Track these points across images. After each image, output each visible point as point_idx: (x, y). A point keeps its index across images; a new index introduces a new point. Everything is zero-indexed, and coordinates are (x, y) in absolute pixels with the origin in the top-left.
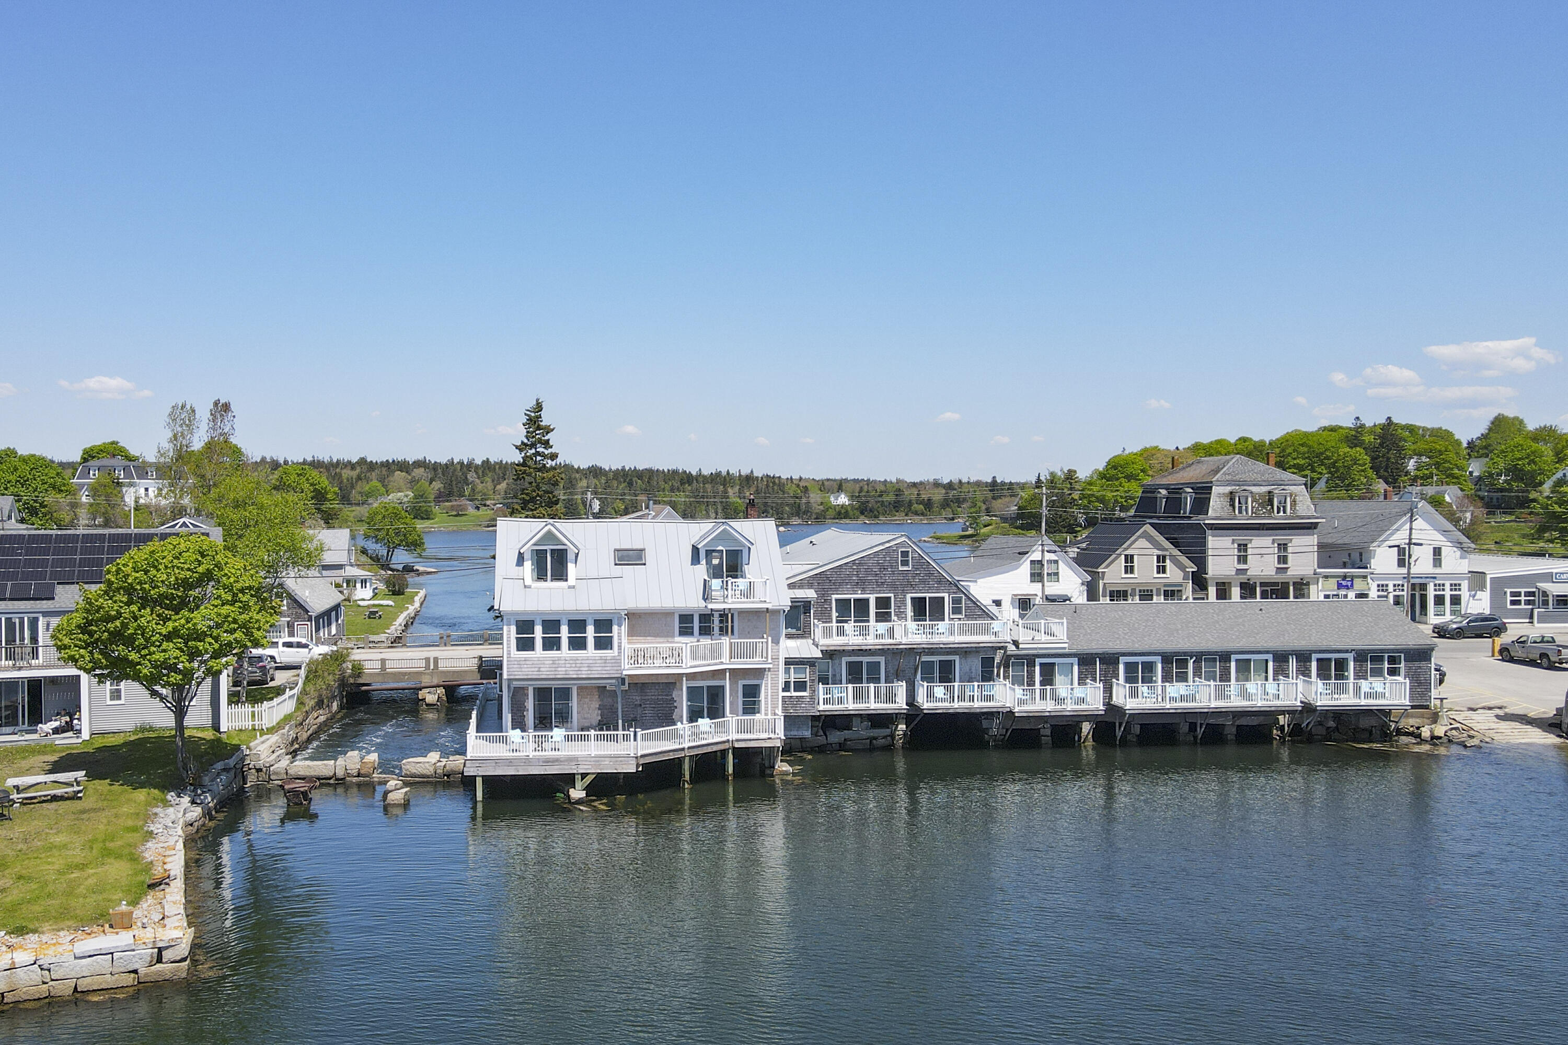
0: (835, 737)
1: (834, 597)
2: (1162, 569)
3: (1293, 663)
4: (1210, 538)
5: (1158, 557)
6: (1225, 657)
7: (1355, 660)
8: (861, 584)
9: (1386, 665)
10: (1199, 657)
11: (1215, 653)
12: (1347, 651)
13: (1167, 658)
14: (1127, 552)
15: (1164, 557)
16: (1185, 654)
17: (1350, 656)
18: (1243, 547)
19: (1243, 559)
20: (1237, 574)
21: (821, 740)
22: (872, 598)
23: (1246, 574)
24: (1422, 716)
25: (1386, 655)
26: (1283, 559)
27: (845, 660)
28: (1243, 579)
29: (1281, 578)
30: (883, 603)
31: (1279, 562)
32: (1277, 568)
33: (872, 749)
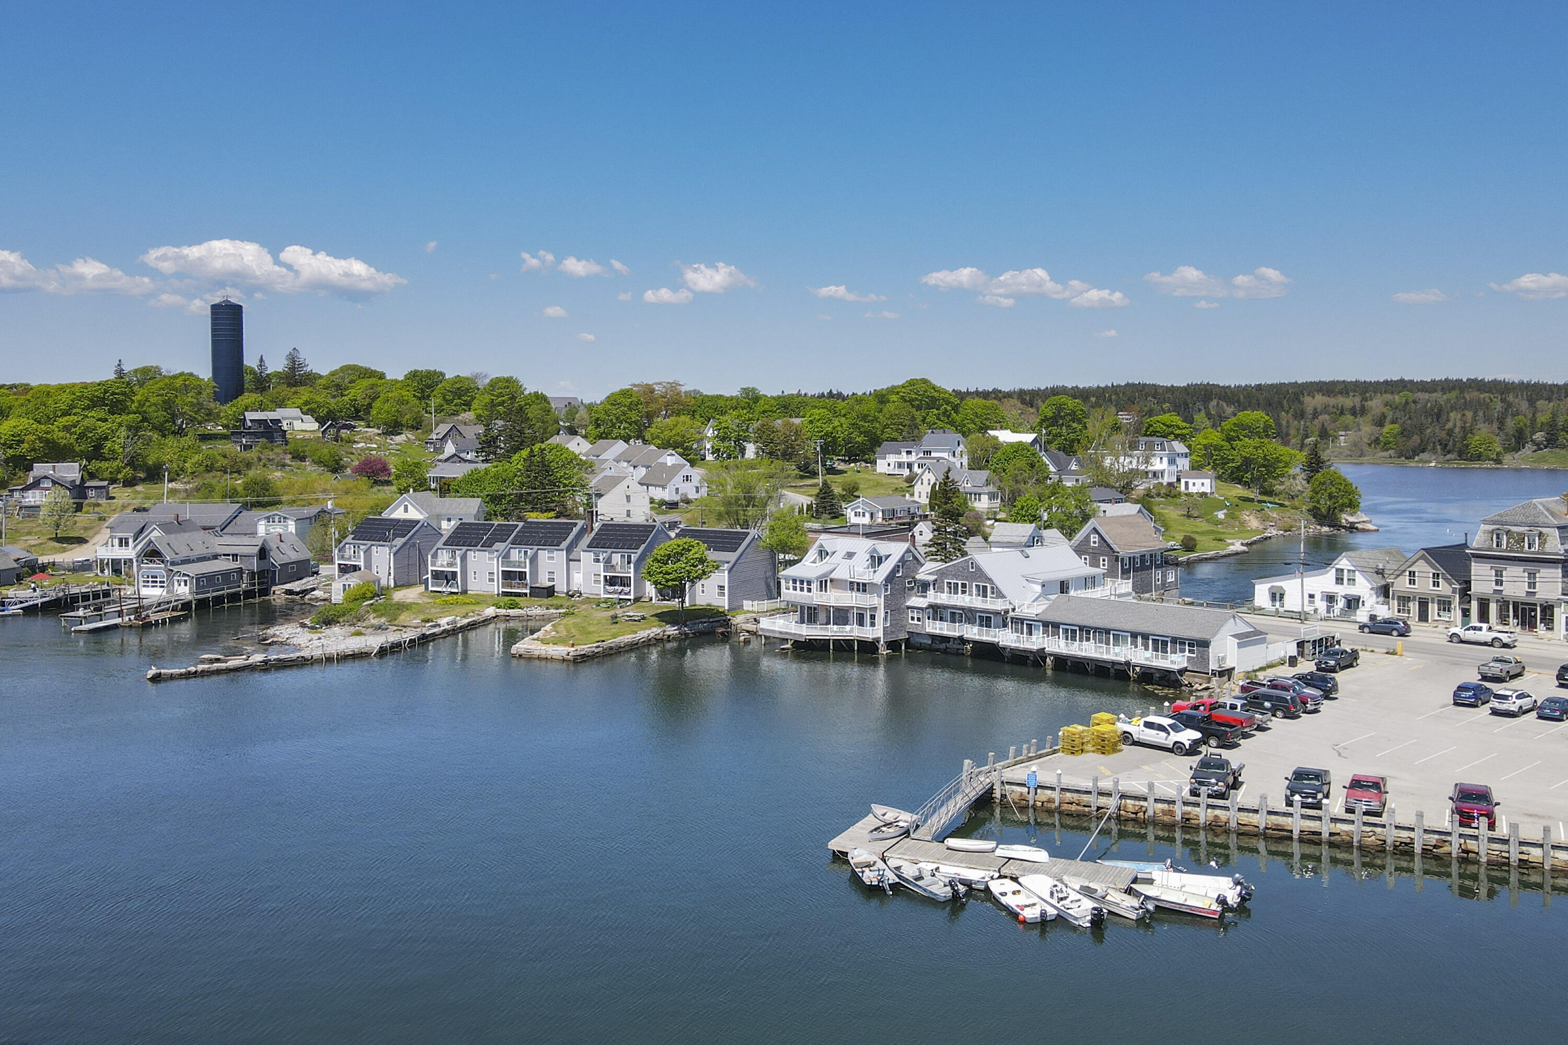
0: (943, 646)
1: (946, 581)
2: (1435, 584)
3: (1139, 639)
4: (1473, 564)
5: (1434, 574)
6: (1108, 632)
7: (1171, 642)
8: (955, 576)
9: (1187, 647)
10: (1096, 630)
11: (1104, 629)
12: (1167, 637)
13: (1081, 628)
14: (1411, 569)
15: (1438, 575)
16: (1089, 627)
17: (1169, 639)
18: (1499, 573)
19: (1499, 582)
20: (1494, 593)
21: (937, 646)
22: (960, 583)
23: (1501, 594)
24: (1202, 678)
25: (1187, 642)
26: (1532, 585)
27: (949, 610)
28: (1498, 597)
29: (1530, 600)
30: (964, 585)
31: (1529, 587)
32: (1527, 592)
33: (958, 654)
